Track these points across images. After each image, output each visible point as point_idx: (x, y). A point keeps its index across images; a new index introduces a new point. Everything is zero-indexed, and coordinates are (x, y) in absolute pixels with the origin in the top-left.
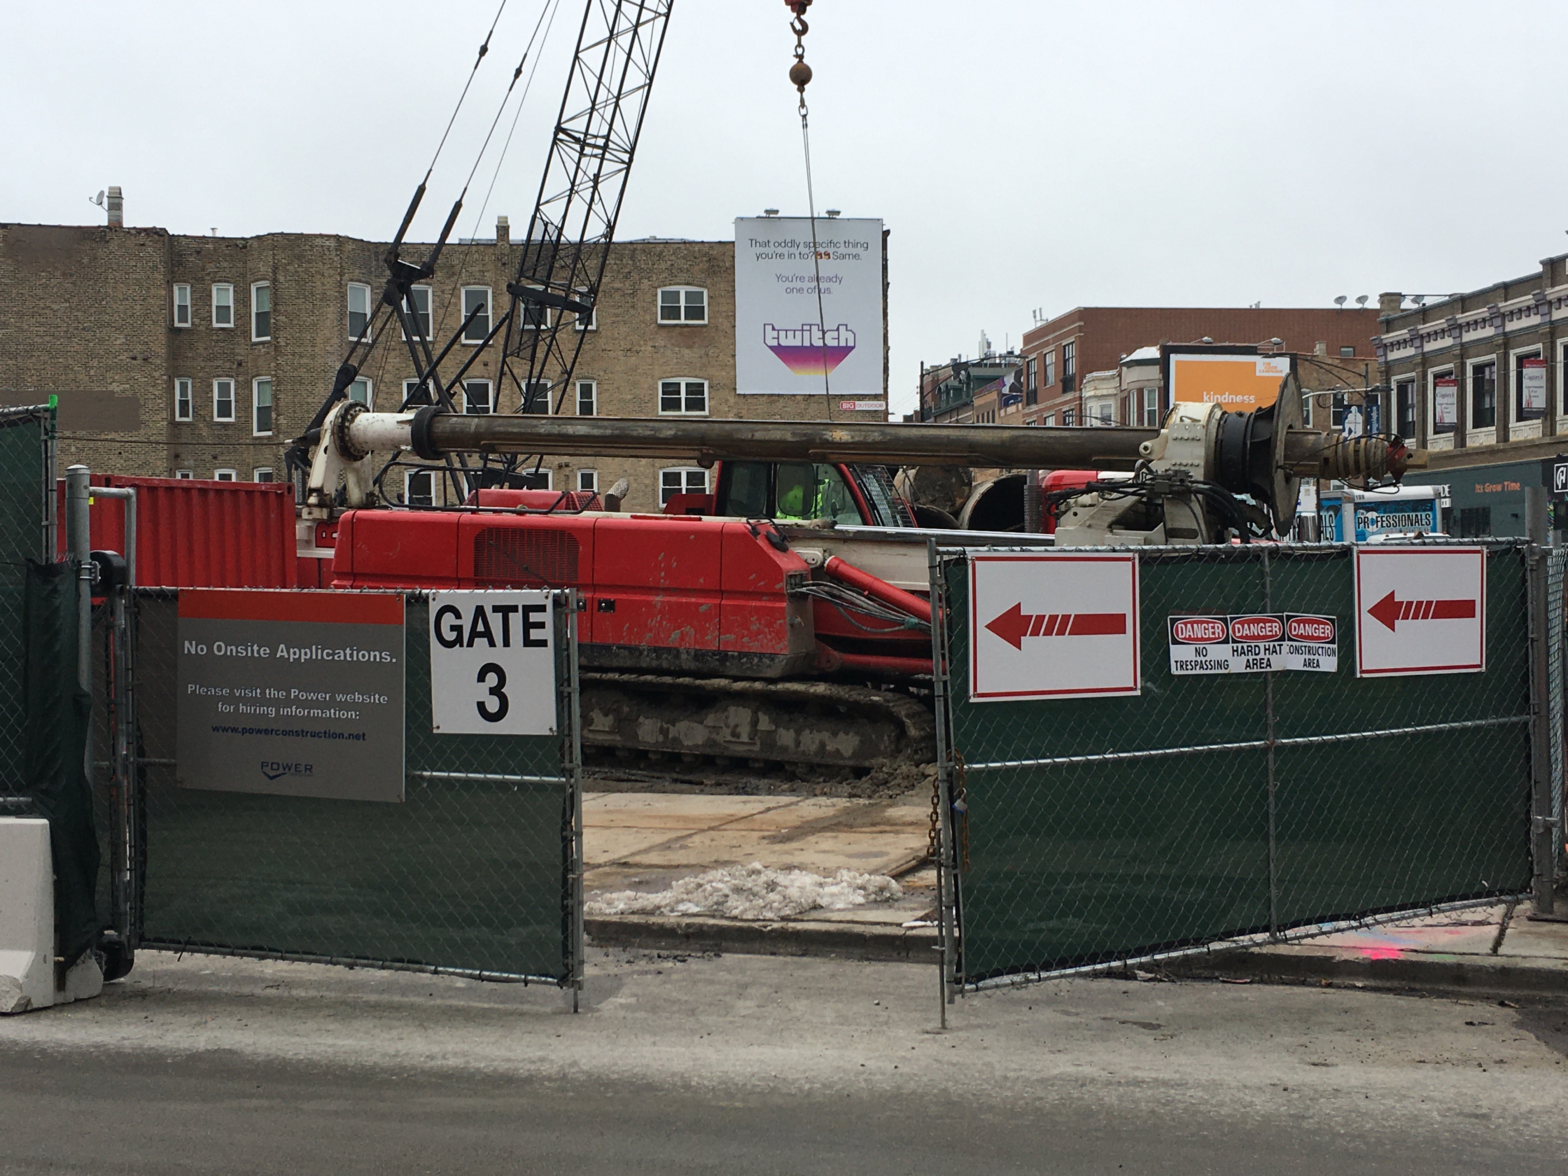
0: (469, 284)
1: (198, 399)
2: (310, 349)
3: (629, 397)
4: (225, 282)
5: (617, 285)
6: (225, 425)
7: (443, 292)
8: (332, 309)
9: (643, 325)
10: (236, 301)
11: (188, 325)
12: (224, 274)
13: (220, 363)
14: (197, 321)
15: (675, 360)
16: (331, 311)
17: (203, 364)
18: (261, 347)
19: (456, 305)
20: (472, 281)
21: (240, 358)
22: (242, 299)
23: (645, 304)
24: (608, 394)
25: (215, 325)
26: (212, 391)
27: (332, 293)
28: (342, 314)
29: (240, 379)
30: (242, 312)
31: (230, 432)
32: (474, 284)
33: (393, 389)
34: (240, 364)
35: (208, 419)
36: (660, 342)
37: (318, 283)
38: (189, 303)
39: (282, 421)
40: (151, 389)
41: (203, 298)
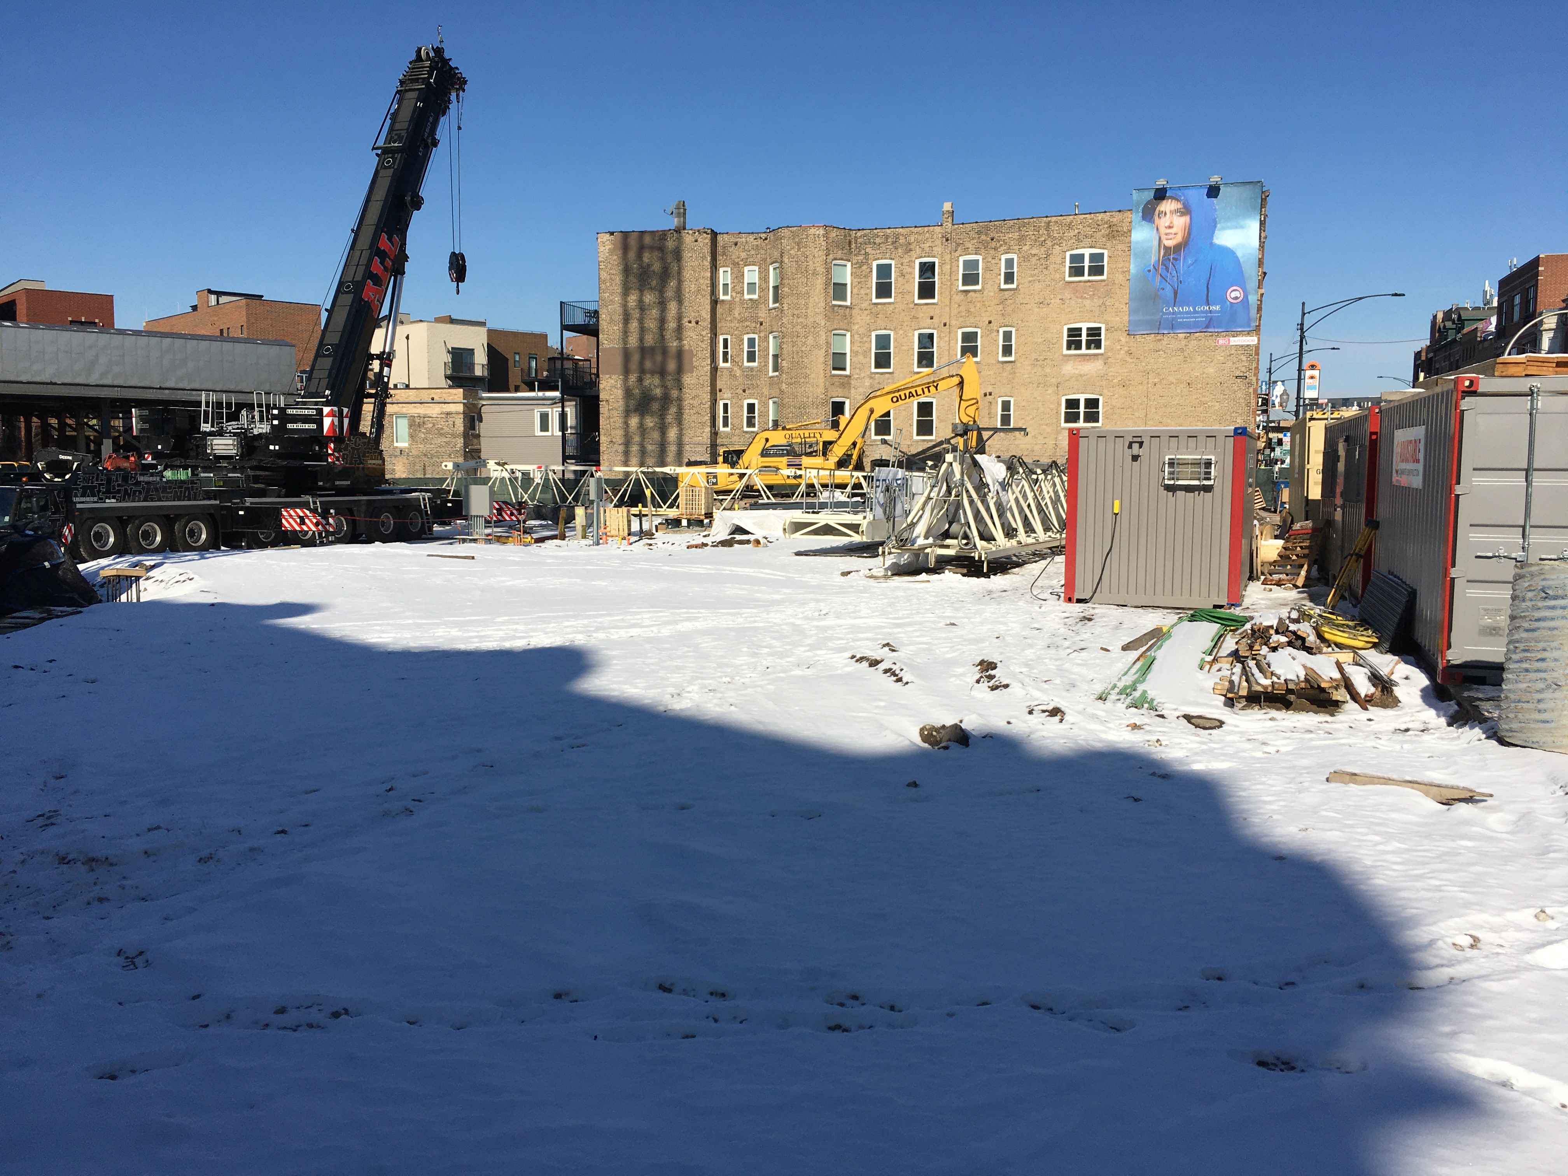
0: (921, 257)
1: (734, 350)
2: (804, 311)
3: (1040, 340)
4: (753, 265)
5: (1033, 252)
6: (752, 369)
7: (902, 264)
8: (820, 281)
9: (1053, 283)
10: (760, 278)
11: (728, 298)
12: (752, 260)
13: (748, 323)
14: (734, 294)
15: (1078, 309)
16: (820, 282)
17: (737, 325)
18: (774, 311)
19: (911, 273)
20: (923, 255)
21: (761, 320)
22: (764, 278)
23: (1055, 266)
24: (1024, 338)
25: (747, 297)
26: (743, 344)
27: (821, 269)
28: (827, 284)
29: (762, 334)
30: (764, 286)
31: (754, 373)
32: (925, 257)
33: (865, 339)
34: (761, 324)
35: (740, 364)
36: (1067, 295)
37: (811, 262)
38: (729, 282)
39: (784, 364)
40: (700, 344)
41: (739, 277)
